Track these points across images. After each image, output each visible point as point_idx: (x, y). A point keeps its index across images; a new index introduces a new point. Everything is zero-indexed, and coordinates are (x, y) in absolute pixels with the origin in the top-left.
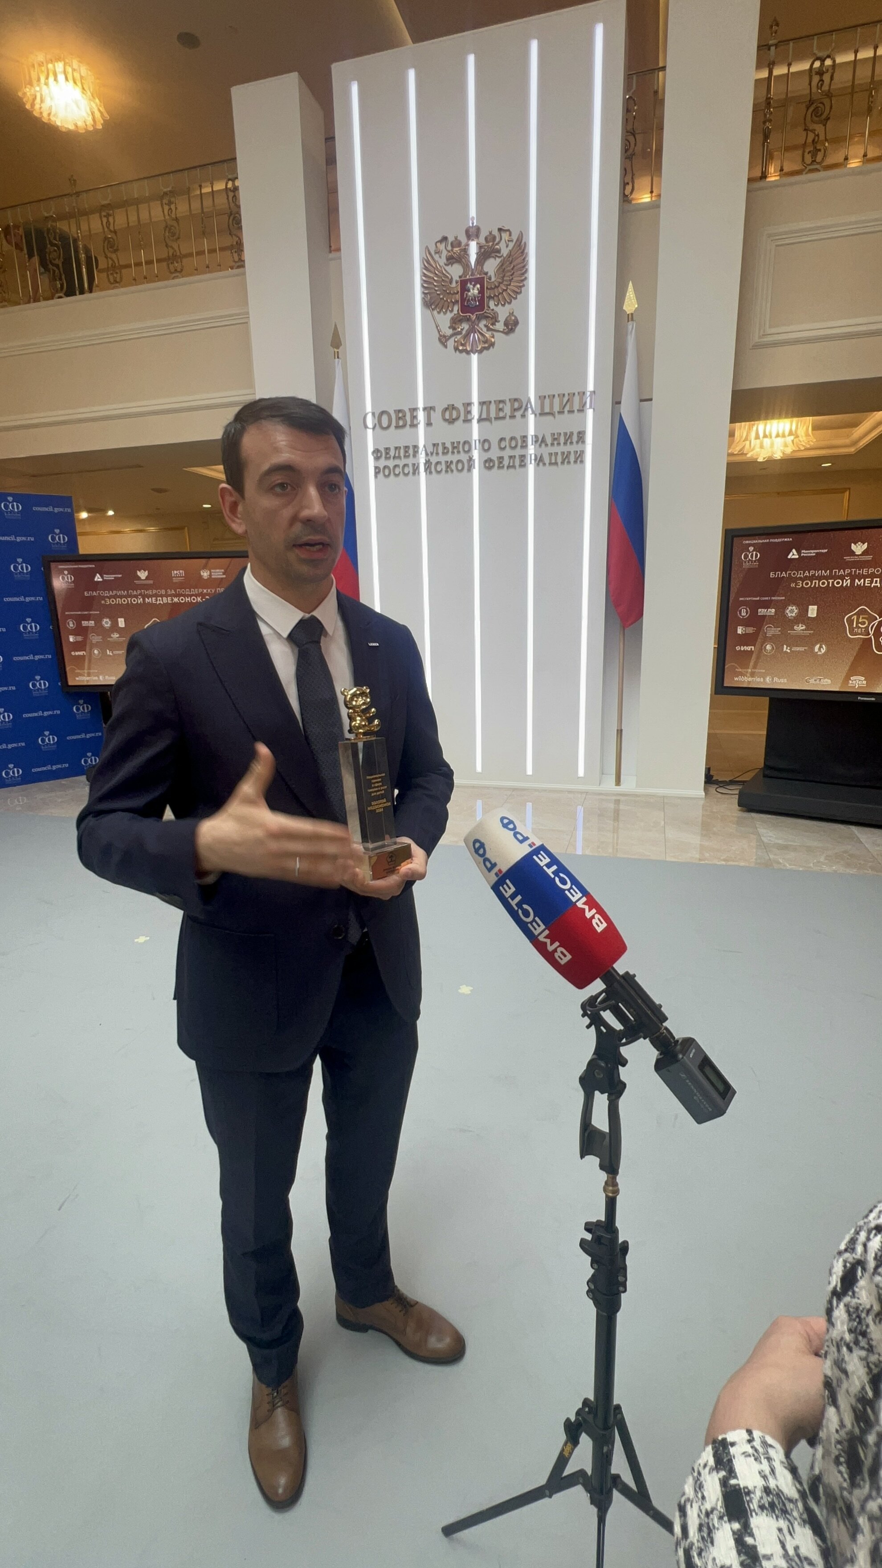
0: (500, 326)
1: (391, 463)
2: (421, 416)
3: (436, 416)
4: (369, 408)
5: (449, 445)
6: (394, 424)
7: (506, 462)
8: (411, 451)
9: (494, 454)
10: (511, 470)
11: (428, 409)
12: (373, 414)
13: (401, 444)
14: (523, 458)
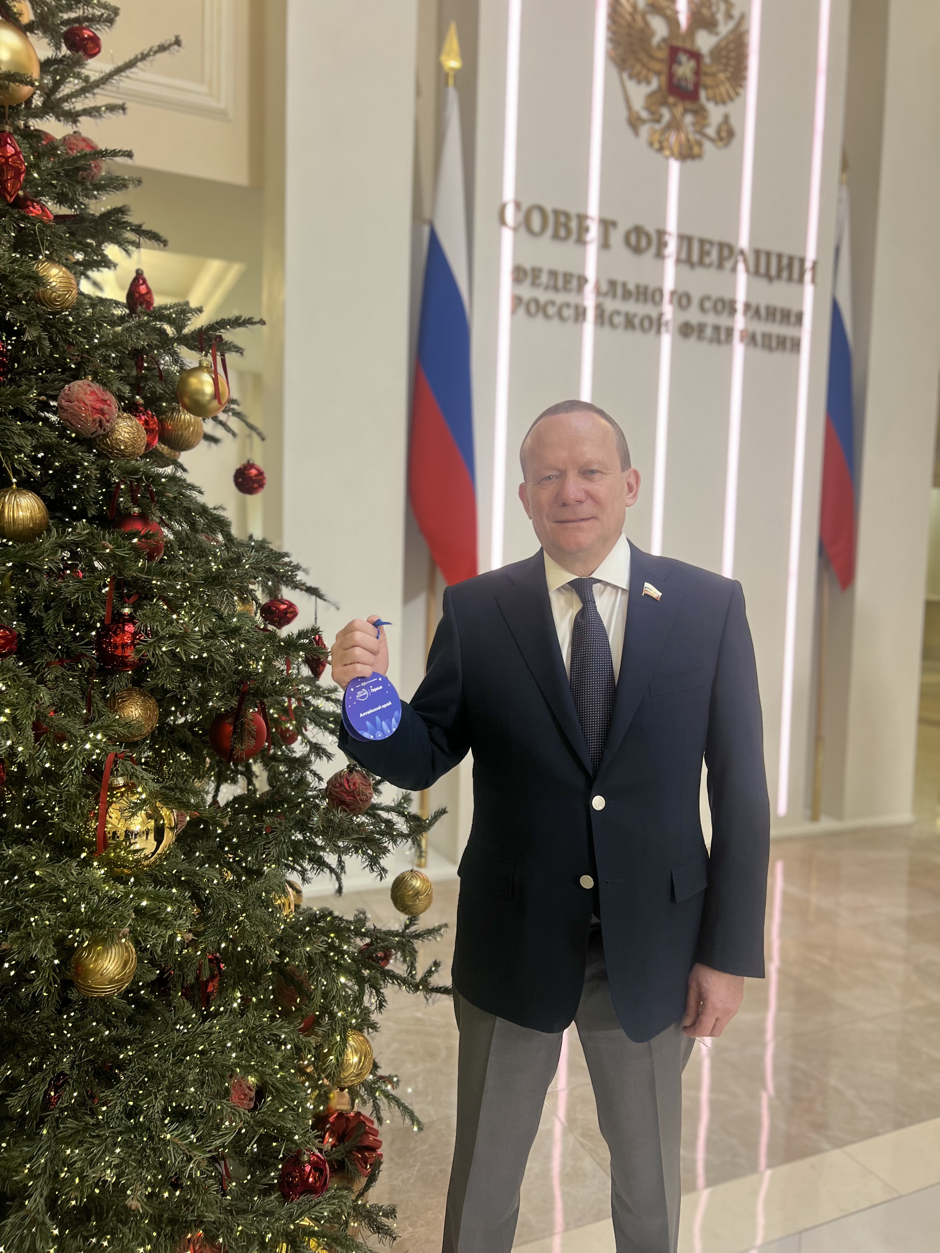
0: (711, 131)
1: (543, 296)
2: (594, 232)
3: (617, 237)
4: (509, 194)
5: (631, 286)
6: (550, 231)
7: (709, 332)
8: (574, 283)
9: (694, 316)
10: (714, 347)
11: (607, 225)
12: (518, 205)
13: (561, 268)
14: (730, 332)
